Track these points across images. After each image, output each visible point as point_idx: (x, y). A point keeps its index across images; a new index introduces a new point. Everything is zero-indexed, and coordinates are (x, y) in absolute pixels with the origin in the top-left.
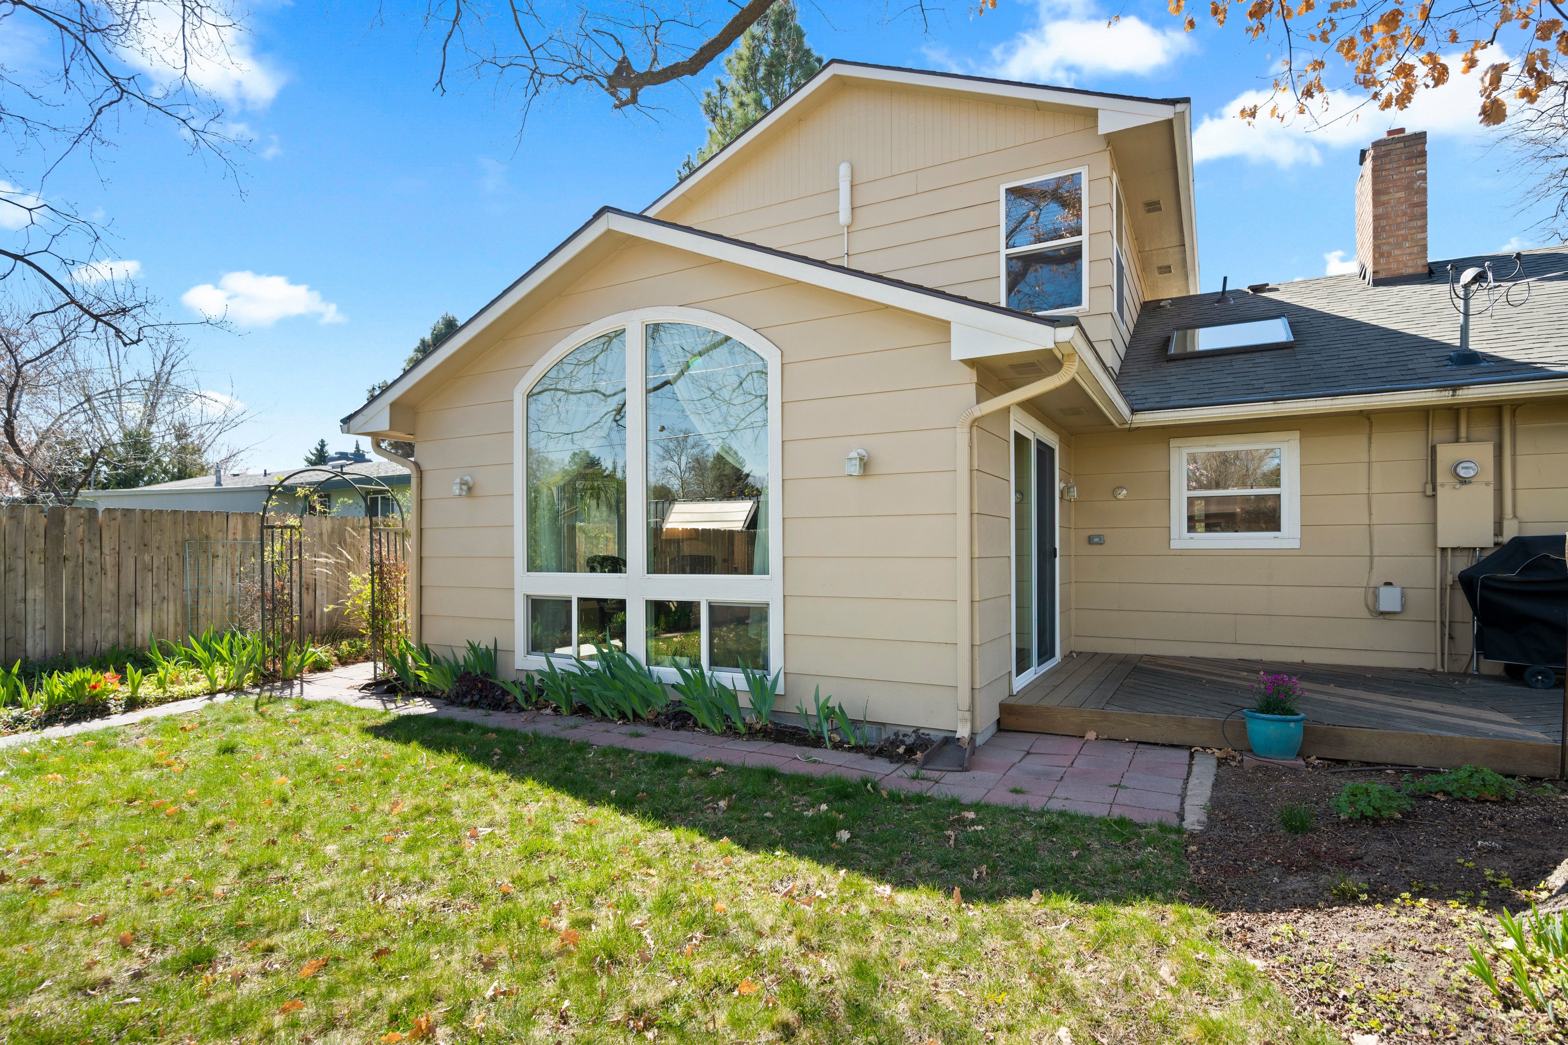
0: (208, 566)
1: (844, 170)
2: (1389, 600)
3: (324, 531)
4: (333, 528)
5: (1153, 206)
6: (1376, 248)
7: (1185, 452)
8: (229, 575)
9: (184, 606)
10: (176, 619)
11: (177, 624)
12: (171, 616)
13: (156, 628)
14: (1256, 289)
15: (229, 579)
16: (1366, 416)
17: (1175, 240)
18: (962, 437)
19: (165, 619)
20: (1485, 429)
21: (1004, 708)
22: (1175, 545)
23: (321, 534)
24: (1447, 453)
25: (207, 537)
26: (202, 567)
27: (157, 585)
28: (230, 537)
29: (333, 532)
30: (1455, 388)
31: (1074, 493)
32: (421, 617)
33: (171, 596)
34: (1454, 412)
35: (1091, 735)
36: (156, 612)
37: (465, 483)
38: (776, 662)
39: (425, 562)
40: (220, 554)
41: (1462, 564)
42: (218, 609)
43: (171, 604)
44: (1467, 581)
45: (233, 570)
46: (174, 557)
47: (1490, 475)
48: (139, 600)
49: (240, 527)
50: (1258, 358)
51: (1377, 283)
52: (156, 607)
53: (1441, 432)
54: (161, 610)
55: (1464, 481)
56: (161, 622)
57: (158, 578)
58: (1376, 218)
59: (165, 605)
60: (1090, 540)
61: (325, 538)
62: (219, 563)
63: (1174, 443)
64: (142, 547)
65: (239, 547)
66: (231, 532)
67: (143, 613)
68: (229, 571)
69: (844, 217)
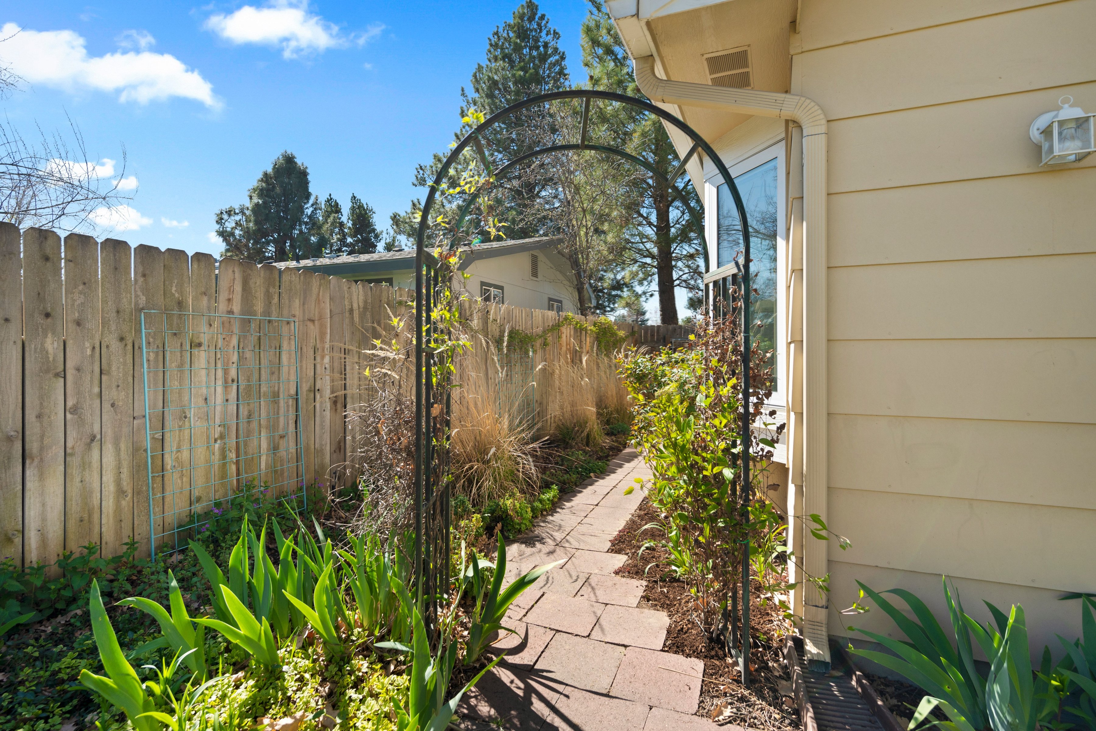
0: (181, 365)
3: (355, 306)
4: (365, 302)
8: (220, 382)
9: (136, 449)
10: (118, 482)
11: (120, 492)
12: (109, 477)
13: (74, 507)
15: (219, 390)
19: (96, 485)
23: (351, 311)
25: (180, 304)
26: (172, 365)
27: (75, 410)
28: (222, 306)
29: (365, 308)
33: (109, 431)
36: (74, 472)
40: (204, 339)
42: (201, 452)
43: (109, 449)
45: (226, 372)
46: (115, 345)
48: (33, 446)
49: (238, 288)
52: (74, 461)
54: (85, 465)
56: (86, 494)
57: (79, 393)
59: (95, 454)
61: (356, 318)
62: (202, 357)
64: (40, 319)
65: (236, 328)
66: (223, 296)
67: (41, 476)
68: (220, 373)
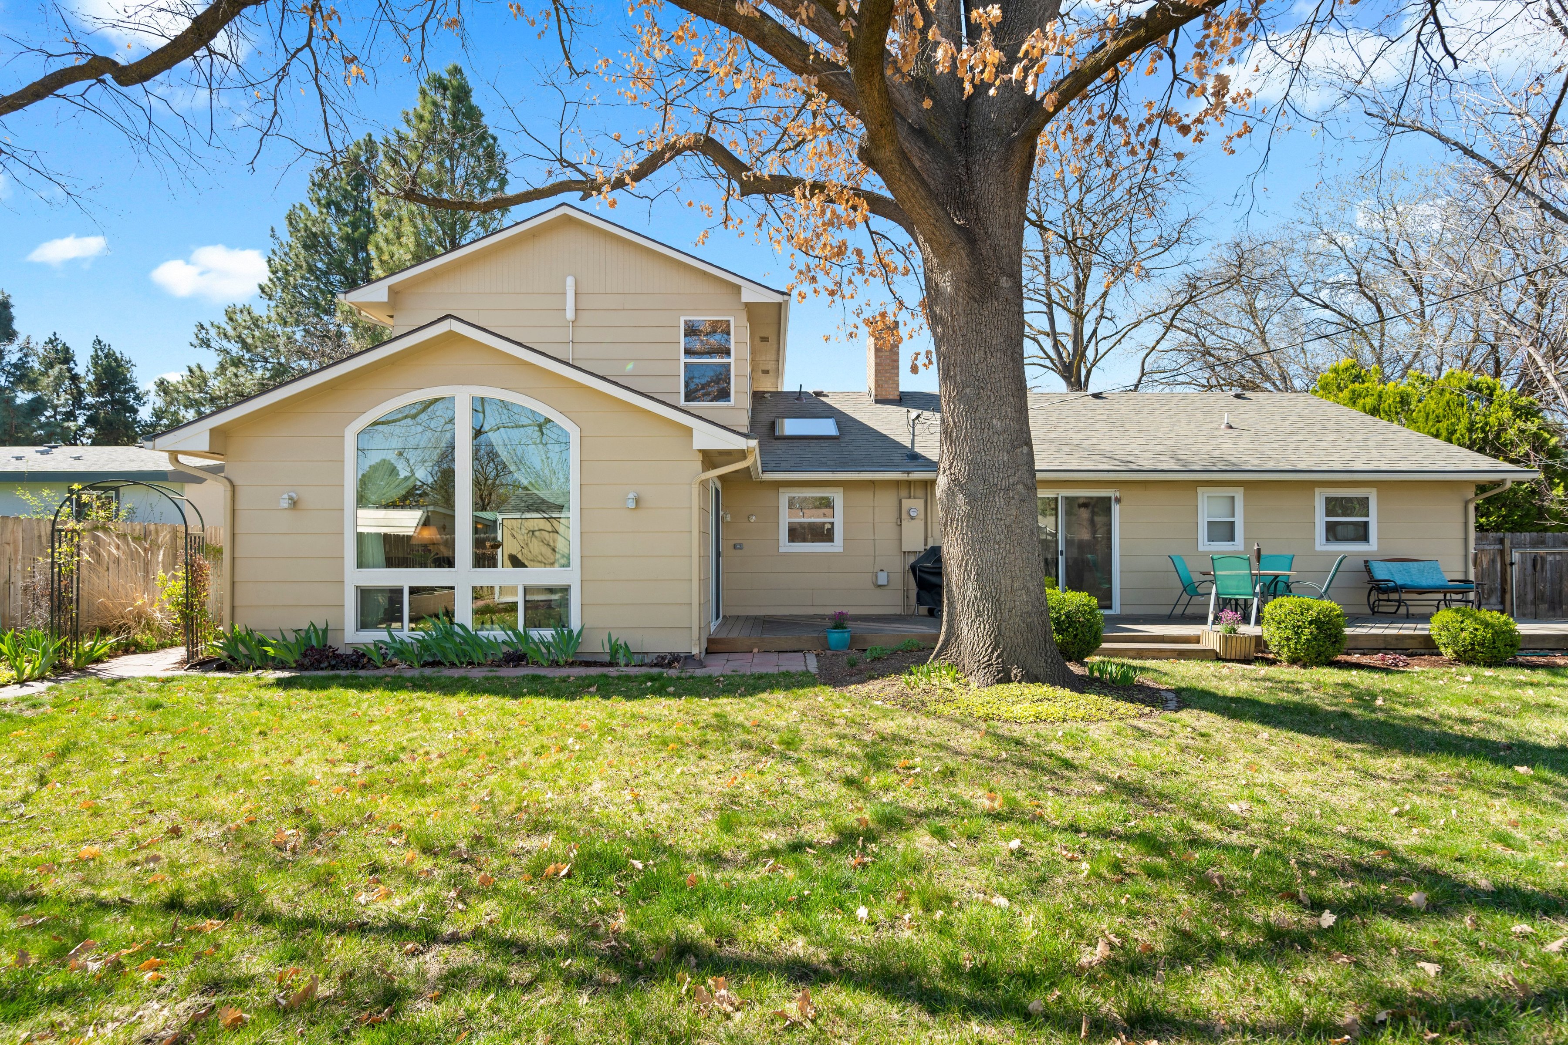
1: (570, 281)
2: (882, 579)
5: (764, 339)
6: (876, 381)
7: (787, 496)
14: (818, 394)
16: (873, 483)
17: (774, 357)
18: (695, 490)
20: (920, 493)
21: (710, 641)
22: (782, 550)
24: (906, 504)
30: (909, 472)
31: (729, 518)
32: (233, 608)
34: (909, 483)
35: (756, 650)
37: (291, 498)
38: (575, 624)
39: (237, 562)
41: (912, 560)
44: (913, 568)
47: (922, 516)
50: (823, 443)
51: (877, 401)
53: (904, 493)
55: (912, 518)
58: (876, 364)
60: (735, 547)
63: (781, 490)
69: (570, 315)
